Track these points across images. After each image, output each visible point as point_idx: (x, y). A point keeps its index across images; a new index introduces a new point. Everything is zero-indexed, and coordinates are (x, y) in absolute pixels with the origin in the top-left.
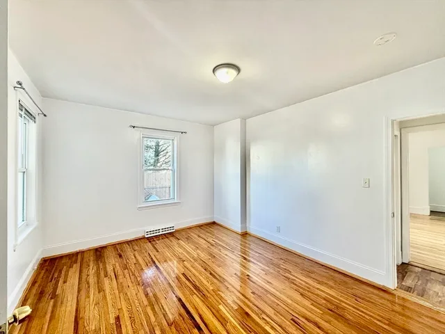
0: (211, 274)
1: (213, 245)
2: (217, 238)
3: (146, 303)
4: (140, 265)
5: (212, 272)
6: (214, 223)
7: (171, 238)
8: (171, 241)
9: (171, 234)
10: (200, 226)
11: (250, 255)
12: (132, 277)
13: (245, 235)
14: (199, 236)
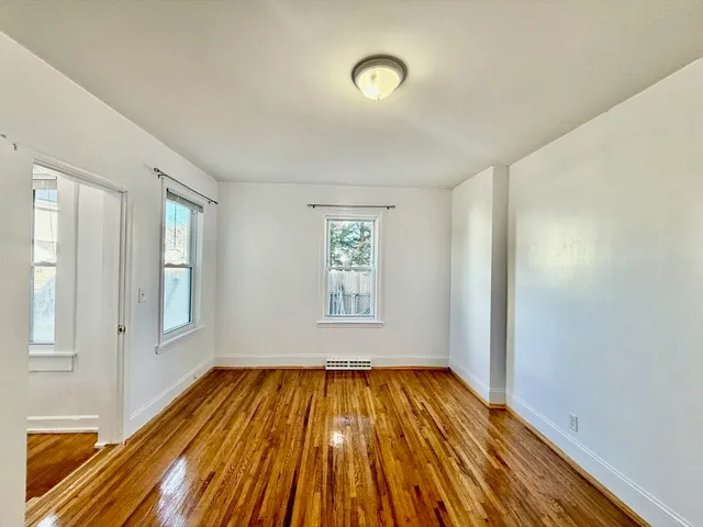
0: (373, 467)
1: (414, 412)
2: (434, 401)
3: (253, 471)
4: (290, 409)
5: (378, 465)
6: (447, 372)
7: (357, 380)
8: (354, 384)
9: (363, 374)
10: (418, 372)
11: (478, 460)
12: (269, 424)
13: (498, 412)
14: (403, 389)
